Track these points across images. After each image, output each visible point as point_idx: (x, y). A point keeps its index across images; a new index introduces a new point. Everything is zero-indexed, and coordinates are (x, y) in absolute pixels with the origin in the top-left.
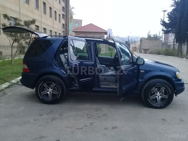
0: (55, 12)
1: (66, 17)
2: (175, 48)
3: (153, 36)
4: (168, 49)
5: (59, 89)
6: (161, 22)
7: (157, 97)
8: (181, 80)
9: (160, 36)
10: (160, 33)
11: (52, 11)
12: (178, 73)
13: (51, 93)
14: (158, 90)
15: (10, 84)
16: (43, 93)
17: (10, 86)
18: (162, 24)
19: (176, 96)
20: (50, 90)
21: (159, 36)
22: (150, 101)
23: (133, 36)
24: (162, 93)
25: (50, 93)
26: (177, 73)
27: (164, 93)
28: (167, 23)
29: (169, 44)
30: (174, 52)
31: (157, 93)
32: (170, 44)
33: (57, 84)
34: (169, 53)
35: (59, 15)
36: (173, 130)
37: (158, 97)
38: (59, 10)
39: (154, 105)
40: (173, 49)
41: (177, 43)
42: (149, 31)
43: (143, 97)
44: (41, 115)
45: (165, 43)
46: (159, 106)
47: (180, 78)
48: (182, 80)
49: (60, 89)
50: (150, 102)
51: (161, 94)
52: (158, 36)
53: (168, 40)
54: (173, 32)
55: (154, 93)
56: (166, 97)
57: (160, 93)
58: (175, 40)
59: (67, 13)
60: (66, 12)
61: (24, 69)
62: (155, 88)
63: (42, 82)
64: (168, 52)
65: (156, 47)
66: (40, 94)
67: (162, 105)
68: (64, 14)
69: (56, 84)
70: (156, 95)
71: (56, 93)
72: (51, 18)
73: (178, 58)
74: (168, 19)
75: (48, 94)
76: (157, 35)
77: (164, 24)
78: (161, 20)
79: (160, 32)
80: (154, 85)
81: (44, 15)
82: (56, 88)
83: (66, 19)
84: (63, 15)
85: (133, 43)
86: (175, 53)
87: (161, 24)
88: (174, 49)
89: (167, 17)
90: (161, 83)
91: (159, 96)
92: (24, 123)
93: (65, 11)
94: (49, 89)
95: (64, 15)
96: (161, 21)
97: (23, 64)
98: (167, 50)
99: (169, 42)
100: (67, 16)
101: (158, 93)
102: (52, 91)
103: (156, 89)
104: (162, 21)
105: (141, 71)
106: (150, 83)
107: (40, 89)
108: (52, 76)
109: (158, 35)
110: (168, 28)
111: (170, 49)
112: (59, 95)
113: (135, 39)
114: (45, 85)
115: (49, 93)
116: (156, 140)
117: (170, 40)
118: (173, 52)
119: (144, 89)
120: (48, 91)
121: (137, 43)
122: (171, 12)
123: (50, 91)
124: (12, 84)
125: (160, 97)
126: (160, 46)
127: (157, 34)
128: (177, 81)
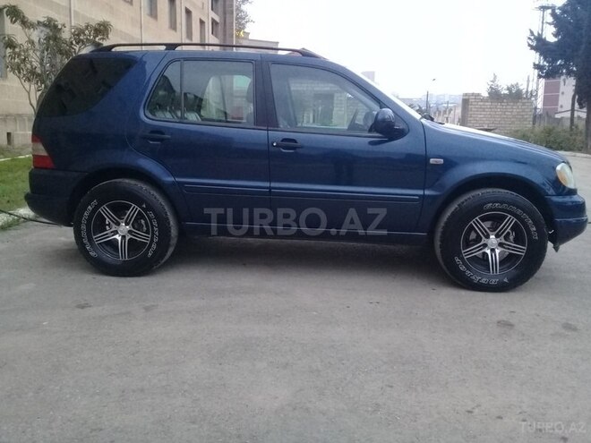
0: (188, 12)
1: (225, 31)
2: (577, 127)
3: (507, 92)
4: (554, 128)
5: (152, 224)
6: (530, 42)
7: (488, 252)
8: (573, 192)
9: (530, 90)
10: (528, 81)
11: (178, 10)
12: (562, 168)
13: (127, 239)
14: (493, 229)
15: (11, 218)
16: (98, 238)
17: (10, 226)
18: (532, 48)
19: (556, 249)
20: (124, 228)
21: (527, 92)
22: (464, 263)
23: (444, 95)
24: (506, 238)
25: (124, 237)
26: (558, 168)
27: (511, 238)
28: (549, 43)
29: (557, 116)
30: (574, 137)
31: (487, 237)
32: (562, 118)
33: (144, 206)
34: (554, 142)
35: (202, 22)
36: (536, 355)
37: (493, 250)
38: (201, 6)
39: (476, 279)
40: (569, 130)
41: (581, 107)
42: (495, 77)
43: (438, 251)
44: (83, 307)
45: (547, 114)
46: (494, 281)
47: (571, 186)
48: (579, 192)
49: (155, 224)
50: (462, 268)
51: (503, 241)
52: (524, 91)
53: (557, 105)
54: (569, 73)
55: (478, 239)
56: (521, 250)
57: (497, 236)
58: (577, 97)
59: (228, 16)
60: (225, 13)
61: (37, 158)
62: (483, 219)
63: (95, 202)
64: (552, 139)
65: (513, 122)
66: (90, 240)
67: (506, 280)
68: (217, 19)
69: (143, 209)
70: (485, 245)
71: (142, 237)
72: (173, 32)
73: (585, 155)
74: (553, 29)
75: (116, 240)
76: (521, 88)
77: (540, 45)
78: (532, 33)
79: (531, 79)
80: (477, 209)
81: (151, 20)
82: (143, 222)
83: (225, 35)
84: (214, 22)
85: (440, 112)
86: (575, 140)
87: (529, 45)
88: (571, 129)
89: (550, 24)
90: (502, 203)
91: (494, 247)
92: (17, 330)
93: (220, 10)
94: (118, 224)
95: (217, 23)
96: (529, 38)
97: (34, 140)
98: (549, 132)
99: (559, 110)
100: (227, 27)
101: (492, 237)
102: (130, 232)
103: (486, 225)
104: (532, 38)
105: (432, 161)
106: (463, 203)
107: (88, 225)
108: (127, 181)
109: (523, 87)
110: (555, 60)
111: (559, 129)
112: (154, 246)
113: (448, 103)
114: (105, 210)
115: (118, 237)
116: (467, 385)
117: (562, 107)
118: (569, 139)
119: (442, 224)
120: (116, 232)
121: (452, 112)
122: (565, 5)
123: (121, 232)
124: (18, 220)
125: (497, 251)
126: (526, 120)
127: (520, 84)
128: (558, 195)
